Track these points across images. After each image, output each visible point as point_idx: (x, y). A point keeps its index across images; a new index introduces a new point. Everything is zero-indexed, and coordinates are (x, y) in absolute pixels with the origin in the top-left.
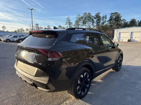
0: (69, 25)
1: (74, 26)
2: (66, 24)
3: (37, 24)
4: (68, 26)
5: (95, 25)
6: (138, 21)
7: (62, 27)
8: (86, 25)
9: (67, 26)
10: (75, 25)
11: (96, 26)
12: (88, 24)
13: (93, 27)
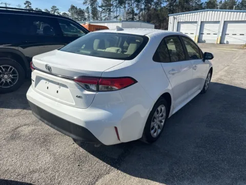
0: (92, 5)
1: (100, 7)
2: (84, 3)
3: (27, 2)
4: (90, 7)
5: (143, 7)
6: (221, 2)
7: (78, 8)
8: (125, 7)
9: (88, 8)
10: (102, 6)
11: (145, 9)
12: (129, 4)
13: (138, 11)
